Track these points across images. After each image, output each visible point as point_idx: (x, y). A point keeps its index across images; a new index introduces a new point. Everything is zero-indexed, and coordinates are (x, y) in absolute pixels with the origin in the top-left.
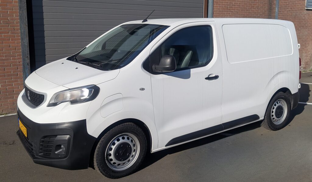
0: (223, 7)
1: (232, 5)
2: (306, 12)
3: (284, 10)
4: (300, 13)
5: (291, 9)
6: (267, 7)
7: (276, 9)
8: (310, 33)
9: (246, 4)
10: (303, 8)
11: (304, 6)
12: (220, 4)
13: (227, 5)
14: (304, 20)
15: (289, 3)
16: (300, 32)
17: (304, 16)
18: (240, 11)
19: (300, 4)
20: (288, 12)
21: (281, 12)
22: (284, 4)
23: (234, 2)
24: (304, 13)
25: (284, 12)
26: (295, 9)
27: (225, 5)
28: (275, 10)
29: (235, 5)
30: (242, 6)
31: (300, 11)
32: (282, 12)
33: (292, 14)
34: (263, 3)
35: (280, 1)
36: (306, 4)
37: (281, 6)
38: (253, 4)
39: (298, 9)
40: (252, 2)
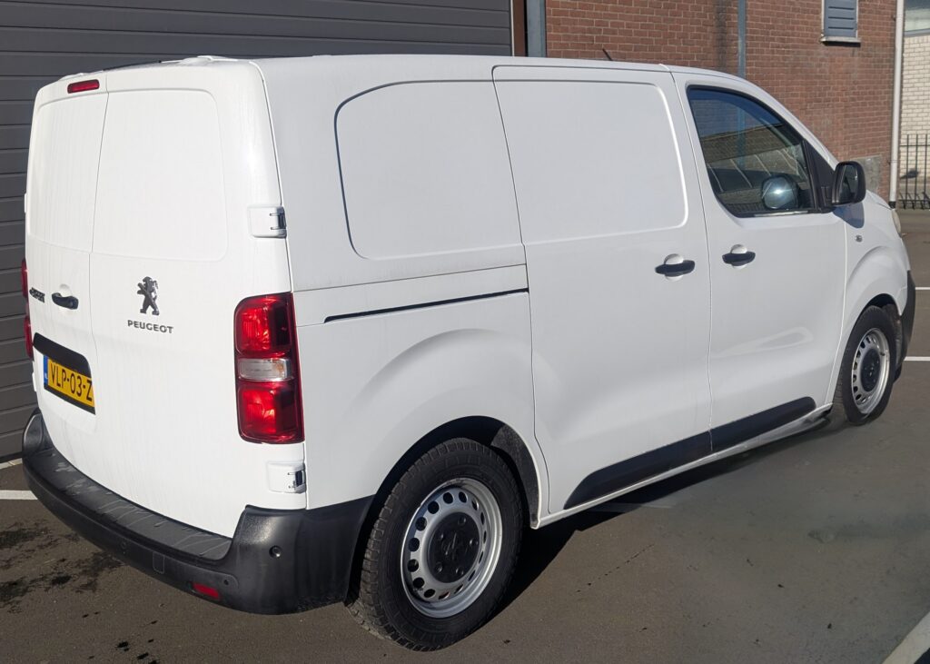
0: (576, 38)
1: (606, 31)
2: (823, 50)
3: (763, 45)
4: (808, 54)
5: (783, 40)
6: (711, 37)
7: (740, 41)
8: (839, 120)
9: (649, 27)
10: (816, 36)
11: (817, 30)
12: (566, 30)
13: (590, 31)
14: (820, 77)
15: (775, 21)
16: (811, 119)
17: (820, 66)
18: (632, 52)
19: (806, 23)
20: (773, 52)
21: (751, 52)
22: (761, 26)
23: (610, 21)
24: (819, 54)
25: (762, 52)
26: (792, 40)
27: (583, 31)
28: (736, 45)
29: (614, 33)
30: (637, 33)
31: (806, 48)
32: (758, 51)
33: (784, 59)
34: (698, 22)
35: (748, 16)
36: (823, 24)
37: (754, 32)
38: (671, 28)
39: (803, 41)
40: (665, 21)
